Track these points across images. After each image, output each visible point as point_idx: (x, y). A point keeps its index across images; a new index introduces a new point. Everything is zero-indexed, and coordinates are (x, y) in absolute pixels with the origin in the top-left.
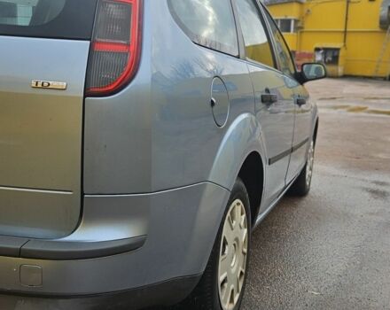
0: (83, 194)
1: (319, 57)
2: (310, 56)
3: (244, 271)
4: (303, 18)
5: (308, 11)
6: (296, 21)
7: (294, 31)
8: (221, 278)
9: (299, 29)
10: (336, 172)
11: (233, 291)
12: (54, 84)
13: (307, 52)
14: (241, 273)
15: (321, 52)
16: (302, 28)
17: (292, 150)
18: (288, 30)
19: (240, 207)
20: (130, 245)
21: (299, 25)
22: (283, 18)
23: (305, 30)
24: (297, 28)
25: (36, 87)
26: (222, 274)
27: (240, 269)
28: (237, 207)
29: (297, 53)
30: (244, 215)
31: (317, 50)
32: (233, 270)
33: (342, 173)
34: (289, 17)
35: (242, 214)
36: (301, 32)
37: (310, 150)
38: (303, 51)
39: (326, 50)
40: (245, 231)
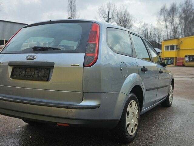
0: (83, 93)
1: (187, 59)
2: (183, 59)
3: (137, 124)
4: (179, 44)
5: (182, 42)
6: (177, 46)
7: (176, 50)
8: (127, 123)
9: (178, 49)
10: (185, 99)
11: (132, 129)
12: (76, 64)
13: (182, 57)
14: (136, 124)
15: (188, 57)
16: (179, 48)
17: (158, 88)
18: (173, 49)
19: (134, 103)
20: (96, 107)
21: (178, 47)
22: (171, 45)
23: (181, 49)
24: (177, 49)
25: (72, 65)
26: (127, 122)
27: (136, 123)
28: (133, 102)
29: (178, 58)
30: (136, 106)
31: (186, 56)
32: (133, 122)
33: (187, 100)
34: (174, 45)
35: (135, 105)
36: (179, 50)
37: (171, 90)
38: (180, 57)
39: (190, 56)
40: (137, 111)
